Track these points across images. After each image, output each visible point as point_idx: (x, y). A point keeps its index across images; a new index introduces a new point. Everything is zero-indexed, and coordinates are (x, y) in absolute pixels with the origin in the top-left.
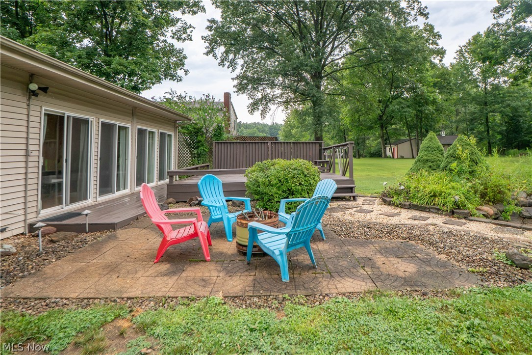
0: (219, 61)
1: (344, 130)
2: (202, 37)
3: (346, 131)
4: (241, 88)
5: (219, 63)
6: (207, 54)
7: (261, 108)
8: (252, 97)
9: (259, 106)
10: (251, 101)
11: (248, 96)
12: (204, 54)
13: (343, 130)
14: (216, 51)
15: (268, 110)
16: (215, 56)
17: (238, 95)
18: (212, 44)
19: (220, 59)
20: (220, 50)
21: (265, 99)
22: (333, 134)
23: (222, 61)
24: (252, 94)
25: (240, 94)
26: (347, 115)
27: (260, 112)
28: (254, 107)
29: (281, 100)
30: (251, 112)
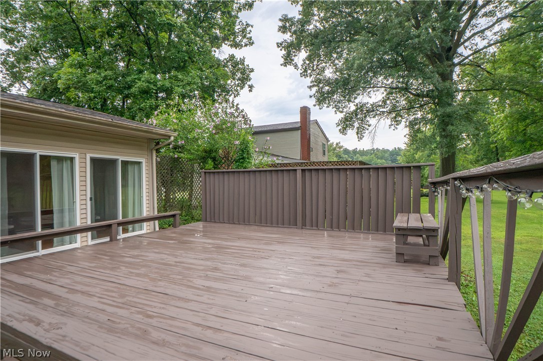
0: (300, 71)
1: (497, 150)
2: (277, 43)
3: (500, 151)
4: (322, 99)
5: (301, 74)
6: (285, 64)
7: (356, 125)
8: (341, 110)
9: (354, 121)
10: (341, 116)
11: (335, 109)
12: (281, 65)
13: (494, 150)
14: (296, 59)
15: (367, 127)
16: (296, 66)
17: (320, 109)
18: (290, 50)
19: (300, 67)
20: (301, 56)
21: (362, 111)
22: (478, 156)
23: (305, 71)
24: (340, 105)
25: (324, 108)
26: (502, 125)
27: (355, 130)
28: (346, 124)
29: (385, 110)
30: (343, 131)
